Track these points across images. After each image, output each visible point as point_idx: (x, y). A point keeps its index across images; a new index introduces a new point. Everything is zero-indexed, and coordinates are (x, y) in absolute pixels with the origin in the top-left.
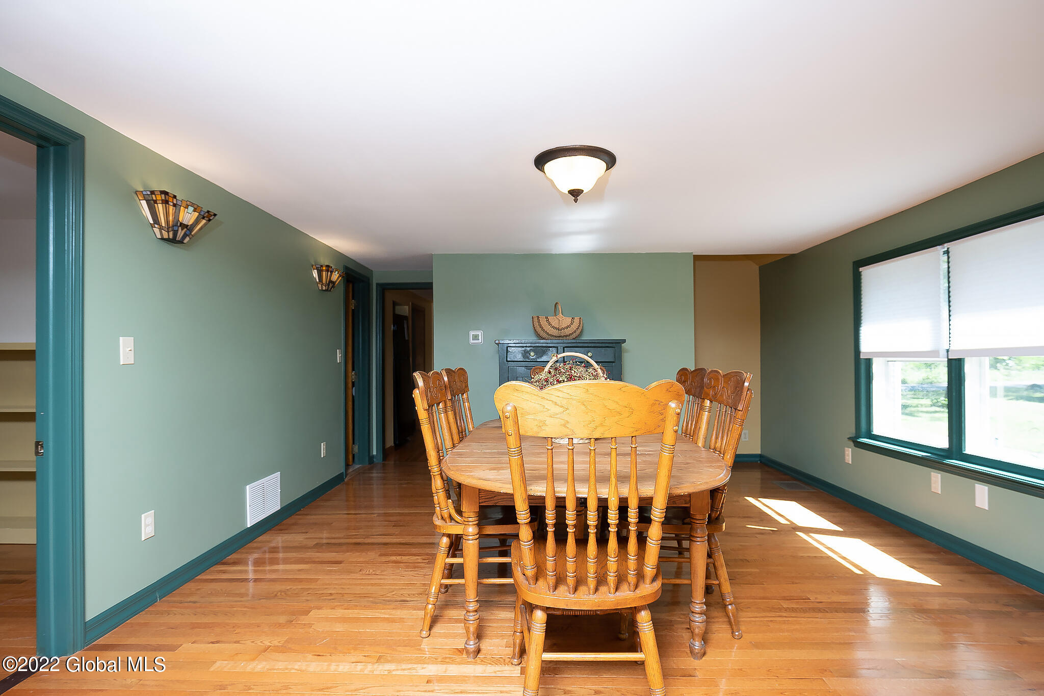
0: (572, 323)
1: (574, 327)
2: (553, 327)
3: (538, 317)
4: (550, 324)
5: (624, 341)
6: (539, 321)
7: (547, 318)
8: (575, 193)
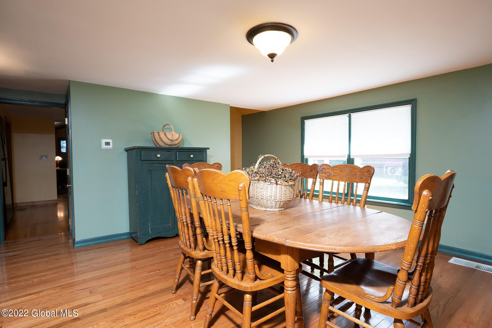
0: (179, 137)
1: (180, 139)
2: (169, 139)
3: (159, 133)
4: (167, 137)
5: (208, 149)
6: (159, 135)
7: (165, 133)
8: (272, 56)
